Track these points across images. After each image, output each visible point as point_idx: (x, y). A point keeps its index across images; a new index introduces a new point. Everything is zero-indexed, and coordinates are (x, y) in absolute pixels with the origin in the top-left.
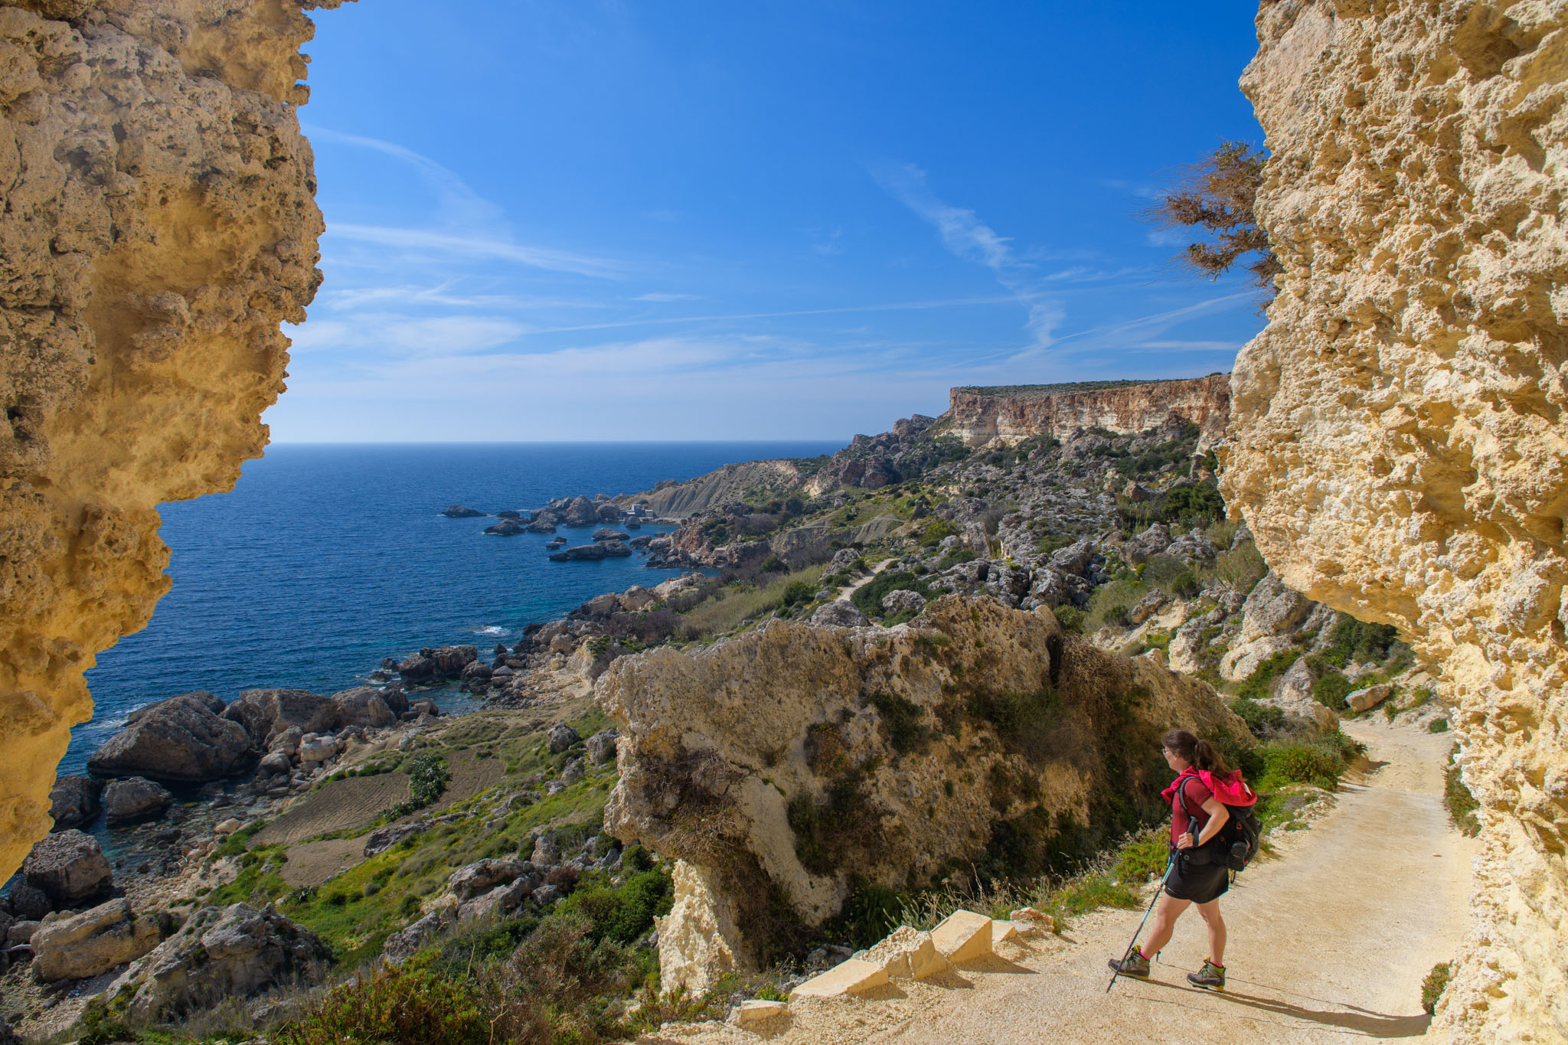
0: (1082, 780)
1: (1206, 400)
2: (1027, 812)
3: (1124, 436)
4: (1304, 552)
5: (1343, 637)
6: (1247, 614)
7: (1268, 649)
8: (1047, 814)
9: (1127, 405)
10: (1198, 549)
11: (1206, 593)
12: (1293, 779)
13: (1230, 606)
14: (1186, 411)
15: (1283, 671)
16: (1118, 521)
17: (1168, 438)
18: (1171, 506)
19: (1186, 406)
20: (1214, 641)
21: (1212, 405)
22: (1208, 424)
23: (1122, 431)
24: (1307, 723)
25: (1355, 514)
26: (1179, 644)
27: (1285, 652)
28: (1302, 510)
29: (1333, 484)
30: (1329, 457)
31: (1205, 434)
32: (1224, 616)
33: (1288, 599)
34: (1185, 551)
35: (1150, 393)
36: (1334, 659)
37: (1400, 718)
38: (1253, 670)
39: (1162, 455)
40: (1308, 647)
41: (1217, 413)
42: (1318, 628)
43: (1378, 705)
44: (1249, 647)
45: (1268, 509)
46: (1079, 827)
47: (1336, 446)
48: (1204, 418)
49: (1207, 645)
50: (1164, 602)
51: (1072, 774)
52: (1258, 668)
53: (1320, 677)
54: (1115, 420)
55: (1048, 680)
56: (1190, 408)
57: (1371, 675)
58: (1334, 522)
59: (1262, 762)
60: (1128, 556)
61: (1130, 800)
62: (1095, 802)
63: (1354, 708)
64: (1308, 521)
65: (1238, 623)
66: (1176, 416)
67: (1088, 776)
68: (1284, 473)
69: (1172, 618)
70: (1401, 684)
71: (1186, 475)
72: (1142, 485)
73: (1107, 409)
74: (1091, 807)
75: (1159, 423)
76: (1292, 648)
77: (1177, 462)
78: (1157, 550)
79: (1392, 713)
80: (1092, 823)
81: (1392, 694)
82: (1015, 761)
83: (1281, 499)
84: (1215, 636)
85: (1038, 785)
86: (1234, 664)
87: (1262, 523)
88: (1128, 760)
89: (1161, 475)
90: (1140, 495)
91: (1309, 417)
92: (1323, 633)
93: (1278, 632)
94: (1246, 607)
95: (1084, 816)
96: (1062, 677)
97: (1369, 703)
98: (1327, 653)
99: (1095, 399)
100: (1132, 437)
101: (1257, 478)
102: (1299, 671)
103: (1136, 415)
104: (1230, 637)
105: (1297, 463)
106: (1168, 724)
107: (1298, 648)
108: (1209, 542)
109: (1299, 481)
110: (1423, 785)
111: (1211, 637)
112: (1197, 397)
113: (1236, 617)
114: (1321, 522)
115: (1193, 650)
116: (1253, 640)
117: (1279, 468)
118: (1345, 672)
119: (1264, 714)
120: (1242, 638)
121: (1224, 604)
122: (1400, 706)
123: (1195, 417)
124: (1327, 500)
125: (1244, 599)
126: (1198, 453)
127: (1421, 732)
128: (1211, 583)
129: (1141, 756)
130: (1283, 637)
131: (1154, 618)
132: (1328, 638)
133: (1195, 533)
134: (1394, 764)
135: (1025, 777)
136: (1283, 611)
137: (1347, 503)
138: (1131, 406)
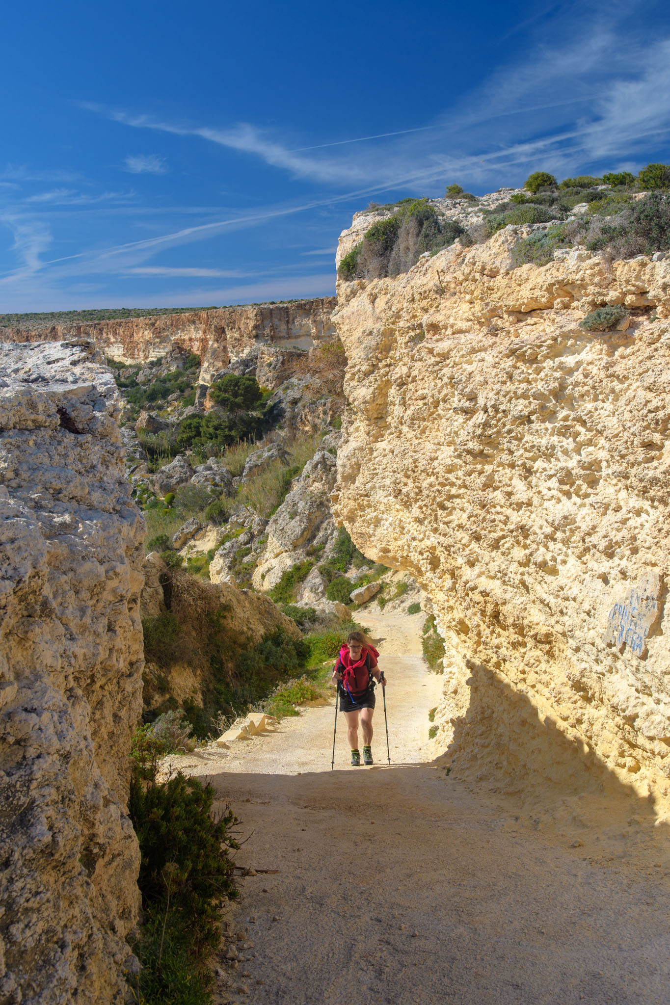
0: (195, 675)
1: (204, 332)
2: (164, 702)
3: (130, 366)
4: (374, 543)
5: (344, 548)
6: (271, 535)
7: (289, 562)
8: (177, 702)
9: (132, 336)
10: (217, 478)
11: (233, 519)
12: (330, 656)
13: (256, 529)
14: (187, 343)
15: (302, 578)
16: (141, 453)
17: (173, 369)
18: (185, 436)
19: (187, 337)
20: (246, 559)
21: (211, 337)
22: (209, 355)
23: (128, 362)
24: (332, 617)
25: (394, 529)
26: (218, 563)
27: (302, 564)
28: (372, 526)
29: (385, 516)
30: (383, 505)
31: (206, 365)
32: (252, 537)
33: (301, 521)
34: (207, 480)
35: (153, 325)
36: (338, 565)
37: (390, 605)
38: (279, 580)
39: (168, 385)
40: (318, 558)
41: (216, 345)
42: (325, 543)
43: (372, 598)
44: (274, 562)
45: (357, 524)
46: (199, 709)
47: (386, 502)
48: (204, 349)
49: (241, 562)
50: (199, 529)
51: (188, 672)
52: (282, 578)
53: (330, 581)
54: (121, 352)
55: (164, 607)
56: (190, 339)
57: (366, 576)
58: (385, 532)
59: (309, 647)
60: (157, 487)
61: (227, 685)
62: (205, 689)
63: (357, 602)
64: (375, 531)
65: (264, 543)
66: (179, 347)
67: (199, 672)
68: (364, 510)
69: (207, 542)
70: (387, 581)
71: (193, 404)
72: (153, 414)
73: (113, 340)
74: (203, 693)
75: (163, 354)
76: (306, 560)
77: (182, 391)
78: (181, 480)
79: (383, 603)
80: (205, 704)
81: (381, 589)
82: (152, 668)
83: (363, 521)
84: (246, 555)
85: (167, 682)
86: (263, 577)
87: (355, 530)
88: (223, 657)
89: (169, 403)
90: (155, 426)
91: (373, 488)
92: (329, 546)
93: (295, 547)
94: (268, 529)
95: (200, 700)
96: (174, 604)
97: (367, 598)
98: (333, 562)
99: (101, 330)
100: (139, 367)
101: (352, 511)
102: (315, 578)
103: (141, 346)
104: (259, 555)
105: (369, 506)
106: (245, 629)
107: (311, 559)
108: (224, 470)
109: (371, 514)
110: (408, 651)
111: (243, 557)
112: (197, 329)
113: (261, 538)
114: (380, 531)
115: (230, 568)
116: (277, 556)
117: (362, 508)
118: (347, 575)
119: (304, 614)
120: (268, 555)
121: (251, 528)
122: (387, 598)
123: (196, 348)
124: (382, 522)
125: (267, 523)
126: (201, 382)
127: (403, 614)
128: (237, 510)
129: (231, 653)
130: (300, 551)
131: (192, 543)
132: (333, 550)
133: (211, 461)
134: (389, 639)
135: (159, 678)
136: (298, 531)
137: (391, 525)
138: (136, 338)
